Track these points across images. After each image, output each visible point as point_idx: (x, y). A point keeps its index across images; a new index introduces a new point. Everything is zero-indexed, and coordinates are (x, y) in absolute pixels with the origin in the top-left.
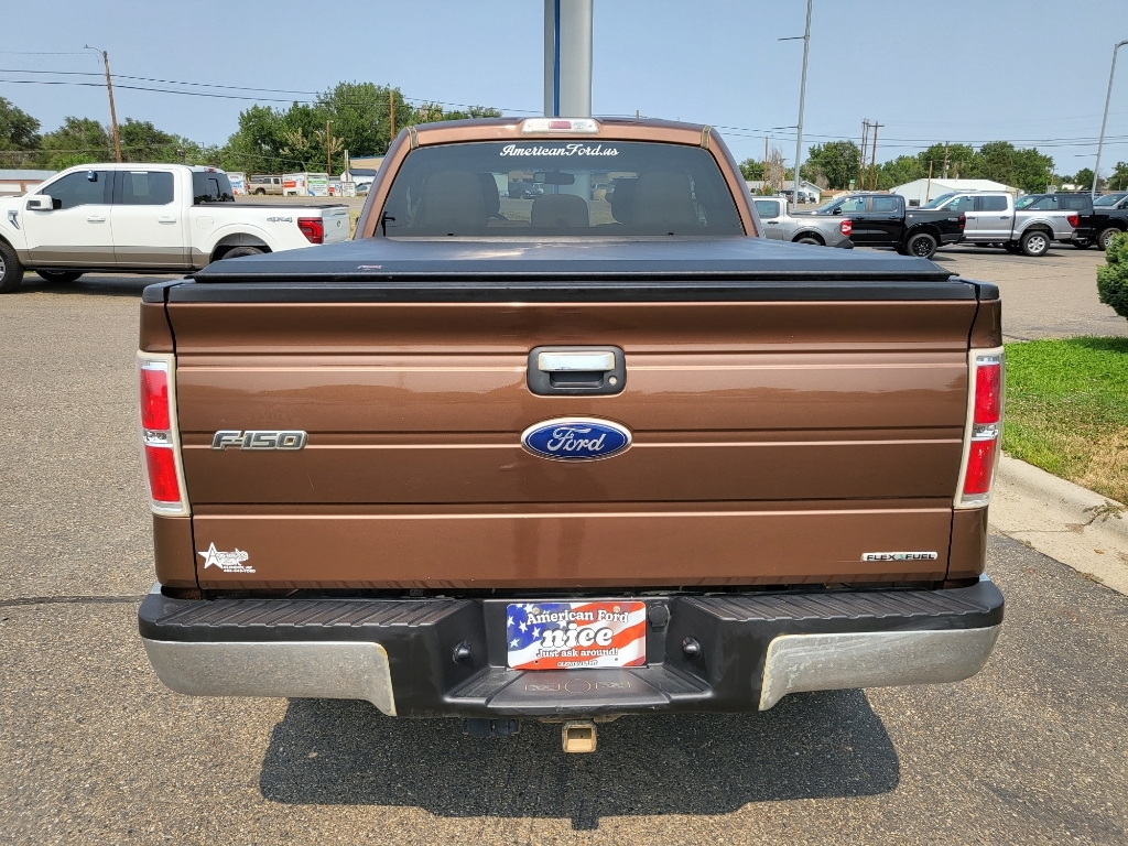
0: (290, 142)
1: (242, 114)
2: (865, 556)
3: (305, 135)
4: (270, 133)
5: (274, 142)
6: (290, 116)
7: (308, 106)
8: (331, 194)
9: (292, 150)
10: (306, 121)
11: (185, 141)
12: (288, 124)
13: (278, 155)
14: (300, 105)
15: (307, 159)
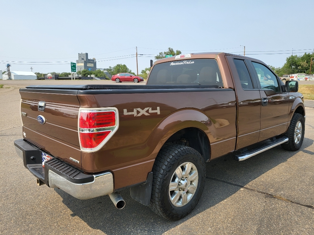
0: (302, 65)
1: (287, 58)
2: (71, 158)
3: (307, 62)
4: (295, 63)
5: (296, 65)
6: (303, 57)
7: (310, 54)
8: (306, 80)
9: (302, 67)
10: (308, 58)
11: (271, 66)
12: (302, 59)
13: (297, 69)
14: (307, 54)
15: (307, 70)
